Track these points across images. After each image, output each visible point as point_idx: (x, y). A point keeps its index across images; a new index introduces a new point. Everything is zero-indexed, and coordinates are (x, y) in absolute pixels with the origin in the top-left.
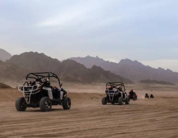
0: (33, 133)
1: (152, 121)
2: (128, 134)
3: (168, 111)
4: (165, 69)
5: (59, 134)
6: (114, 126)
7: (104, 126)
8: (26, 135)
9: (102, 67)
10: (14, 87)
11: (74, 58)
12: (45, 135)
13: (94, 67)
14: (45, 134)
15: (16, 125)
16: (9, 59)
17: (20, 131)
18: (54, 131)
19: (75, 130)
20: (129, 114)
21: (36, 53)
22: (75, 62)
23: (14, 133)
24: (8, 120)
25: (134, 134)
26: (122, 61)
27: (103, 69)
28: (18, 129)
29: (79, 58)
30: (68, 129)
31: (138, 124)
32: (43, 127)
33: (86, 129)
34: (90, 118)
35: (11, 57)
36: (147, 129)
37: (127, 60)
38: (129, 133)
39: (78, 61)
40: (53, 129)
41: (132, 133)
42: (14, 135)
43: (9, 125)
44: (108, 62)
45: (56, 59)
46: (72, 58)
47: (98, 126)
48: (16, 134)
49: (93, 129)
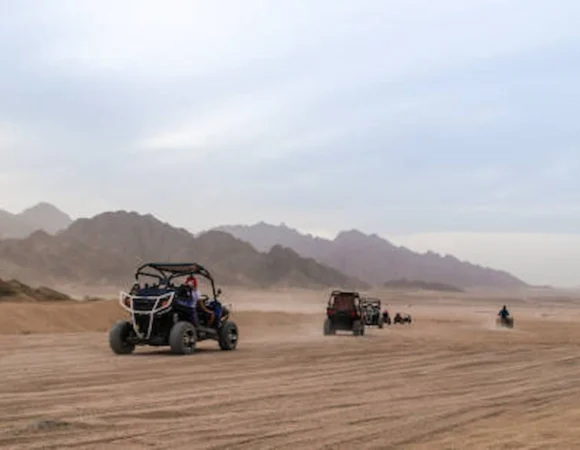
0: (125, 408)
1: (410, 376)
2: (356, 407)
3: (448, 353)
4: (443, 255)
5: (189, 409)
6: (320, 388)
7: (297, 388)
8: (108, 414)
9: (297, 250)
10: (79, 297)
11: (229, 227)
12: (155, 412)
13: (277, 249)
14: (155, 410)
15: (81, 389)
16: (65, 227)
17: (93, 405)
18: (176, 402)
19: (229, 400)
20: (356, 359)
21: (134, 214)
22: (229, 237)
23: (78, 409)
24: (62, 378)
25: (367, 407)
26: (342, 235)
27: (297, 255)
28: (88, 399)
29: (239, 227)
30: (211, 397)
31: (379, 384)
32: (151, 395)
33: (255, 397)
34: (266, 371)
35: (70, 223)
36: (399, 396)
37: (354, 232)
38: (358, 405)
39: (236, 235)
40: (175, 398)
41: (364, 404)
42: (78, 415)
43: (64, 391)
44: (310, 236)
45: (182, 230)
46: (221, 227)
47: (284, 390)
48: (81, 412)
49: (270, 397)
